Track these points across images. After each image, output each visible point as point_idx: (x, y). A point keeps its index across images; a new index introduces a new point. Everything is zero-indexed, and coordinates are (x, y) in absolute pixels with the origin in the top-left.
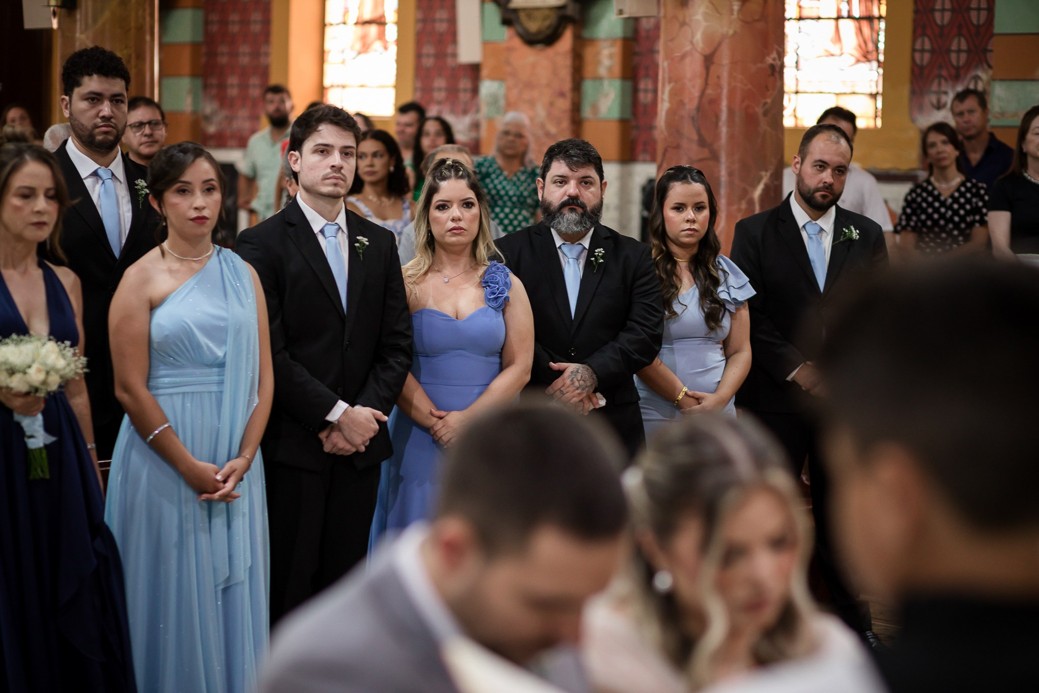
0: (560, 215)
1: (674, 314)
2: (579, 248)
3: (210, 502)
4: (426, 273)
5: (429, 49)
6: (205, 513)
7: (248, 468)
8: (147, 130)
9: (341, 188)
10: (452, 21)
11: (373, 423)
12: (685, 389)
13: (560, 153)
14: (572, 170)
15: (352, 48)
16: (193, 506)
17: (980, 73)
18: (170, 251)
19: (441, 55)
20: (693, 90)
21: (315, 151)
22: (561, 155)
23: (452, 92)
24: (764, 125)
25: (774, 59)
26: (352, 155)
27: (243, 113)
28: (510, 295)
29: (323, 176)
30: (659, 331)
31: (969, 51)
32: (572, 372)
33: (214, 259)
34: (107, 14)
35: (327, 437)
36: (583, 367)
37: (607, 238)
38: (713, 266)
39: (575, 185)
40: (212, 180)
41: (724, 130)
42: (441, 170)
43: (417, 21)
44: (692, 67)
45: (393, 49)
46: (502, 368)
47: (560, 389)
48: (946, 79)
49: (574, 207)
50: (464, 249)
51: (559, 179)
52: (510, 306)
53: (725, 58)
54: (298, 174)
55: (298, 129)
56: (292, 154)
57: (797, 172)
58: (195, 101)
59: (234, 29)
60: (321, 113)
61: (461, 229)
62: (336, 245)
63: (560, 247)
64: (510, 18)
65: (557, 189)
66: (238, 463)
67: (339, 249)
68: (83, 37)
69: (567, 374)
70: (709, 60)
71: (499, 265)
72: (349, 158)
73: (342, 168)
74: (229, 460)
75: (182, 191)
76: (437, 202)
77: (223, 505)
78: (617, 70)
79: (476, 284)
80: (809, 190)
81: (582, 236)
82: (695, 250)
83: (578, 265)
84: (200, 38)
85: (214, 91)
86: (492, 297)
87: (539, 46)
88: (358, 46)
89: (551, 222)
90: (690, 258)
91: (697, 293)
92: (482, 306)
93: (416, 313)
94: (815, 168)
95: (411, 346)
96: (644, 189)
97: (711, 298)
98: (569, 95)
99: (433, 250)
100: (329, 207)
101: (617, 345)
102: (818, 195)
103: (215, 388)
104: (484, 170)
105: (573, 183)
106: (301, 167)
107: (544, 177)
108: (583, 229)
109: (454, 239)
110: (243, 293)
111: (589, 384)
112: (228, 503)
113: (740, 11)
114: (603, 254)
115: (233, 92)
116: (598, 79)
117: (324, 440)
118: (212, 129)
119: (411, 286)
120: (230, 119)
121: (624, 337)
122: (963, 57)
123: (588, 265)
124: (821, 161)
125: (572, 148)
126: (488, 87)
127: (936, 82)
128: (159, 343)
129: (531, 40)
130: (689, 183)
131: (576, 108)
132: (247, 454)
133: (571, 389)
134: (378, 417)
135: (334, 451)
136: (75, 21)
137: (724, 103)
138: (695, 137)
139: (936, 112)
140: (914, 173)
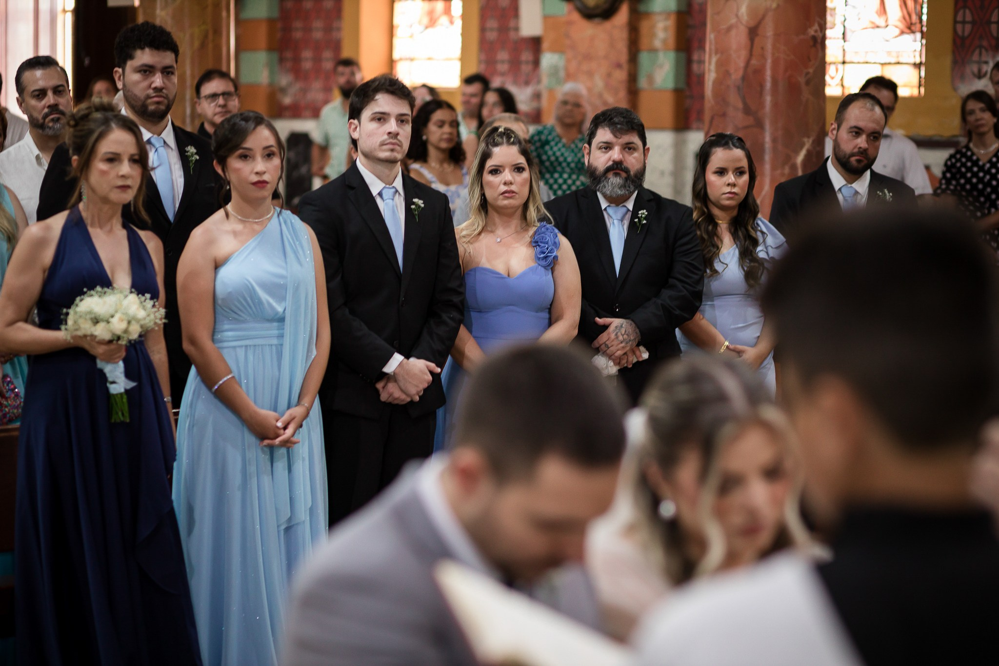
0: (605, 179)
1: (715, 272)
2: (624, 210)
3: (271, 448)
4: (480, 234)
5: (492, 24)
6: (268, 457)
7: (307, 415)
8: (221, 101)
9: (398, 153)
11: (426, 374)
12: (727, 343)
13: (605, 120)
14: (616, 136)
15: (420, 22)
16: (255, 452)
18: (232, 213)
19: (504, 29)
20: (739, 60)
21: (373, 119)
22: (606, 122)
23: (515, 64)
24: (806, 94)
25: (816, 31)
26: (407, 122)
27: (317, 85)
28: (559, 254)
29: (381, 142)
30: (699, 288)
32: (616, 327)
33: (275, 221)
35: (384, 388)
36: (627, 323)
37: (649, 201)
38: (752, 228)
39: (619, 151)
40: (271, 146)
41: (768, 99)
42: (494, 136)
44: (738, 39)
45: (459, 23)
46: (550, 323)
47: (605, 343)
48: (987, 50)
49: (618, 171)
50: (516, 211)
51: (605, 145)
52: (559, 265)
53: (769, 31)
54: (357, 142)
55: (357, 99)
56: (351, 123)
57: (834, 138)
58: (272, 73)
59: (308, 5)
60: (377, 83)
61: (513, 192)
62: (393, 207)
63: (605, 209)
65: (602, 154)
66: (298, 411)
67: (396, 210)
68: (163, 13)
69: (612, 328)
70: (753, 32)
71: (548, 226)
72: (404, 125)
73: (398, 134)
74: (289, 407)
75: (244, 157)
76: (489, 167)
77: (283, 451)
78: (671, 41)
79: (526, 244)
80: (845, 154)
81: (626, 198)
82: (735, 213)
83: (623, 226)
84: (276, 14)
85: (289, 64)
86: (542, 256)
87: (597, 20)
88: (426, 21)
89: (597, 186)
90: (730, 220)
91: (737, 252)
92: (533, 264)
93: (471, 270)
94: (851, 134)
95: (463, 302)
97: (750, 257)
98: (626, 66)
99: (486, 212)
100: (386, 171)
101: (659, 302)
102: (853, 159)
103: (275, 341)
104: (543, 137)
105: (617, 149)
106: (360, 134)
107: (590, 144)
108: (627, 192)
109: (506, 202)
110: (301, 252)
111: (632, 338)
112: (288, 448)
114: (647, 215)
115: (307, 65)
116: (653, 50)
117: (381, 390)
118: (287, 100)
119: (465, 246)
120: (304, 91)
121: (666, 293)
123: (632, 226)
124: (856, 127)
125: (616, 116)
126: (548, 59)
127: (977, 52)
128: (223, 299)
129: (589, 14)
130: (730, 149)
131: (633, 79)
132: (306, 402)
133: (615, 343)
134: (432, 369)
135: (390, 400)
137: (768, 73)
138: (740, 105)
139: (976, 81)
140: (955, 139)
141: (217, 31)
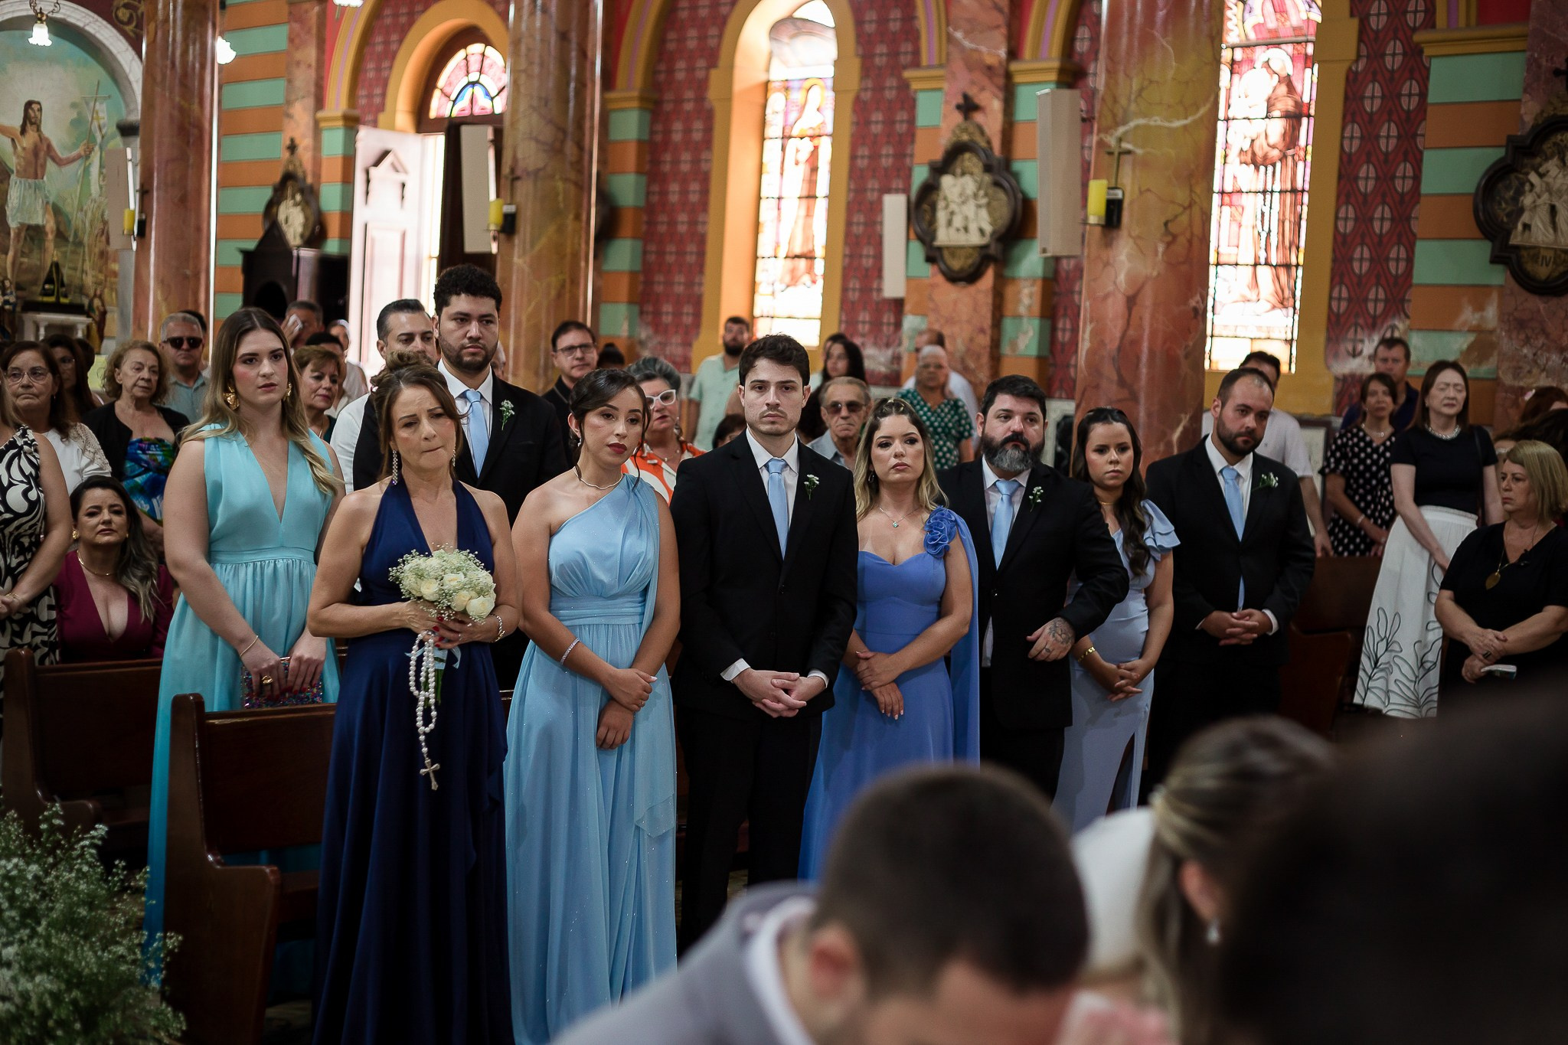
0: (1002, 451)
2: (1015, 485)
5: (854, 284)
8: (579, 353)
9: (781, 425)
10: (879, 257)
15: (781, 281)
17: (1397, 323)
19: (866, 290)
20: (1114, 330)
21: (755, 387)
23: (876, 325)
24: (1185, 368)
25: (1198, 302)
27: (676, 339)
28: (952, 544)
29: (760, 414)
31: (1386, 301)
34: (544, 240)
37: (1046, 476)
38: (1139, 510)
39: (1019, 421)
41: (1144, 370)
42: (883, 407)
43: (845, 256)
44: (1115, 308)
45: (820, 282)
46: (939, 618)
48: (1362, 328)
49: (1018, 443)
51: (1004, 414)
52: (951, 555)
53: (1147, 299)
57: (1217, 416)
58: (631, 326)
59: (670, 259)
60: (757, 346)
62: (780, 481)
63: (995, 484)
64: (934, 255)
65: (1001, 424)
68: (519, 261)
70: (1131, 301)
71: (945, 510)
72: (790, 392)
73: (777, 405)
75: (607, 415)
76: (878, 439)
78: (1036, 309)
80: (1231, 434)
82: (1120, 493)
83: (1012, 503)
84: (638, 267)
85: (650, 318)
86: (932, 543)
87: (962, 284)
88: (787, 279)
89: (992, 458)
90: (1115, 502)
91: (1122, 537)
92: (921, 551)
94: (1237, 412)
96: (1058, 425)
97: (1136, 543)
98: (989, 332)
99: (876, 490)
102: (1240, 440)
105: (1018, 418)
107: (985, 412)
108: (1025, 467)
109: (898, 476)
113: (1164, 253)
114: (1042, 493)
115: (667, 319)
116: (1018, 317)
120: (663, 345)
122: (1381, 306)
123: (1025, 504)
124: (1244, 405)
126: (910, 322)
127: (1352, 330)
128: (557, 571)
129: (953, 278)
130: (1110, 424)
131: (996, 344)
136: (513, 246)
137: (1145, 345)
138: (1115, 377)
139: (1351, 360)
140: (1327, 419)
141: (574, 281)
